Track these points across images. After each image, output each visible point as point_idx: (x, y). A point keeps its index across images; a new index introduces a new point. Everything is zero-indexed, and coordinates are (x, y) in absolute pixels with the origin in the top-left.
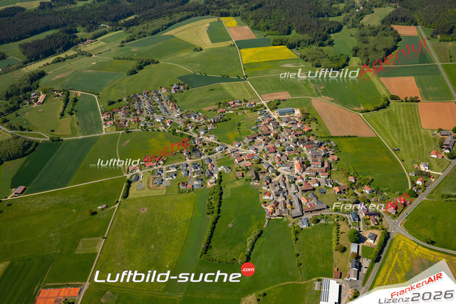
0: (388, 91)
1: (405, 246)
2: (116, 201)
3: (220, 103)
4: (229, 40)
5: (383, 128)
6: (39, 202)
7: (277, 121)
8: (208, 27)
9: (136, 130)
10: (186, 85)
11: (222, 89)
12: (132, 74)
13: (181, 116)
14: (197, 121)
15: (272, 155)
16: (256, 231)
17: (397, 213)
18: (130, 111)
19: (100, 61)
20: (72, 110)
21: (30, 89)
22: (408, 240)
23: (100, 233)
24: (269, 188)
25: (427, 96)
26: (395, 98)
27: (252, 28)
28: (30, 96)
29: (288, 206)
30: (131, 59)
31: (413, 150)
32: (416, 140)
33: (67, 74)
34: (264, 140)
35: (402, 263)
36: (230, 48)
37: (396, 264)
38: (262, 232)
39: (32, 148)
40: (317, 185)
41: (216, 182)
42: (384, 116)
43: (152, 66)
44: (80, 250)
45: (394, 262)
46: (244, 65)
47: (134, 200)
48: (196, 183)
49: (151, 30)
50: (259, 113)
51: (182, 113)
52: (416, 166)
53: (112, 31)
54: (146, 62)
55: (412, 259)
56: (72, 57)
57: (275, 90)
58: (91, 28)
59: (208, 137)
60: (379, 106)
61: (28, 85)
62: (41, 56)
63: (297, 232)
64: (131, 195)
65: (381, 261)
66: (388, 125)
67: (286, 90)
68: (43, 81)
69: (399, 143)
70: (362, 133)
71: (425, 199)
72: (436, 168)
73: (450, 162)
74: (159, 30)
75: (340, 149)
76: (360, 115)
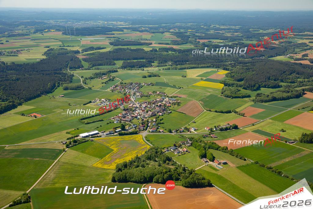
3: (154, 92)
8: (207, 72)
11: (165, 89)
12: (143, 78)
13: (135, 92)
20: (108, 83)
26: (235, 112)
27: (226, 76)
28: (102, 76)
33: (124, 73)
39: (81, 88)
42: (215, 114)
43: (156, 77)
44: (54, 110)
46: (192, 85)
50: (162, 97)
52: (191, 128)
58: (162, 62)
63: (110, 123)
64: (86, 105)
68: (113, 73)
70: (191, 115)
71: (173, 134)
72: (198, 131)
73: (208, 132)
74: (185, 69)
75: (170, 114)
76: (204, 111)
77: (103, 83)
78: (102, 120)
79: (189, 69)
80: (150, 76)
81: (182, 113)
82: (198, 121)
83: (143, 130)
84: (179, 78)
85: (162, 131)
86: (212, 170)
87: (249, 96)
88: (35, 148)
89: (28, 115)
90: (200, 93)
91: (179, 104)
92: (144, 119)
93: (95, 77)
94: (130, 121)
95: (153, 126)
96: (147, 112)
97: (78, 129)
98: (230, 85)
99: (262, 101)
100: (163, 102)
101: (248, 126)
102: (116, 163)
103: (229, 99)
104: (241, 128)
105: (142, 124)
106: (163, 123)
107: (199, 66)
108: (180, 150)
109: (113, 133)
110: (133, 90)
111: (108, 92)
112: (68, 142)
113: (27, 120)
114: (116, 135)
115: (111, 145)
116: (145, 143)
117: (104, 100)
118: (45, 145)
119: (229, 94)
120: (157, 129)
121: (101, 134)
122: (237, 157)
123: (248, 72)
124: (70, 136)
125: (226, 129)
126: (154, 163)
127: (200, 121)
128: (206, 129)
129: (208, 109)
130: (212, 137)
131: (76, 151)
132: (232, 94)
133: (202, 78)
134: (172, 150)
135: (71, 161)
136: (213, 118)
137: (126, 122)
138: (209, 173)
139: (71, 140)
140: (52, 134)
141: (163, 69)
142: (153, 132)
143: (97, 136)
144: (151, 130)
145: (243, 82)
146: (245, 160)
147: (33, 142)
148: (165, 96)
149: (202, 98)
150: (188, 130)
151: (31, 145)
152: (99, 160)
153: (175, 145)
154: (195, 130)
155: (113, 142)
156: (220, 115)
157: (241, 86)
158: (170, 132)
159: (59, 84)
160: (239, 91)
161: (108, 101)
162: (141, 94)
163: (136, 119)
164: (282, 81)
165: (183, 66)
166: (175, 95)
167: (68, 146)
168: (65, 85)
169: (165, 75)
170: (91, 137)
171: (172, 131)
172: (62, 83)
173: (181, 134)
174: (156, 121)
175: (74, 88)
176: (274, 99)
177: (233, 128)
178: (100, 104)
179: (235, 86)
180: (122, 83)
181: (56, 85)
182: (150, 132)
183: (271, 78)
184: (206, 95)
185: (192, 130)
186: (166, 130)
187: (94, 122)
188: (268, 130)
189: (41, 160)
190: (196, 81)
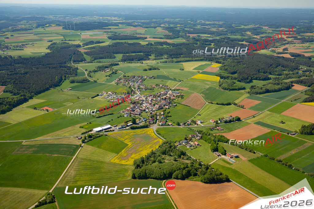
0: (239, 103)
1: (148, 131)
3: (157, 85)
4: (201, 70)
5: (207, 109)
6: (70, 93)
11: (167, 81)
12: (144, 71)
20: (111, 76)
23: (74, 102)
26: (235, 105)
28: (105, 69)
36: (196, 72)
39: (86, 81)
42: (217, 107)
43: (156, 70)
44: (64, 104)
47: (94, 99)
50: (165, 90)
53: (165, 59)
54: (154, 68)
55: (144, 133)
70: (195, 107)
71: (182, 127)
72: (205, 124)
73: (214, 124)
74: (181, 62)
75: (176, 107)
76: (206, 103)
77: (106, 76)
78: (112, 114)
79: (185, 62)
80: (150, 69)
81: (187, 106)
82: (202, 113)
83: (153, 124)
84: (178, 71)
85: (171, 124)
86: (226, 164)
87: (244, 89)
88: (52, 143)
89: (40, 109)
90: (199, 86)
91: (182, 97)
92: (153, 112)
93: (98, 70)
94: (140, 115)
95: (162, 119)
96: (154, 105)
97: (90, 123)
98: (226, 78)
99: (257, 93)
100: (167, 95)
101: (249, 118)
102: (132, 158)
103: (227, 91)
104: (244, 120)
105: (151, 118)
106: (170, 116)
107: (194, 59)
108: (192, 143)
109: (125, 127)
110: (137, 82)
111: (113, 85)
112: (83, 137)
113: (40, 114)
114: (128, 129)
115: (125, 140)
116: (157, 137)
117: (111, 93)
118: (61, 140)
119: (227, 87)
120: (166, 122)
121: (113, 128)
122: (246, 150)
123: (239, 65)
124: (84, 131)
125: (230, 121)
126: (169, 157)
127: (204, 114)
128: (211, 121)
129: (210, 102)
130: (218, 130)
131: (93, 146)
132: (230, 87)
133: (199, 71)
134: (183, 143)
135: (89, 157)
136: (216, 110)
137: (136, 116)
138: (223, 167)
139: (86, 135)
140: (67, 129)
141: (161, 62)
142: (162, 125)
143: (111, 131)
144: (160, 124)
145: (236, 74)
146: (254, 153)
147: (49, 137)
148: (168, 89)
149: (203, 91)
150: (195, 123)
151: (47, 140)
152: (115, 155)
153: (186, 139)
154: (201, 123)
155: (127, 137)
156: (221, 107)
157: (235, 79)
158: (179, 125)
159: (66, 77)
160: (235, 83)
161: (114, 94)
162: (145, 87)
163: (144, 112)
164: (270, 74)
165: (179, 60)
166: (178, 88)
167: (83, 142)
168: (71, 79)
169: (164, 68)
170: (105, 132)
171: (180, 124)
172: (68, 77)
173: (189, 126)
174: (164, 114)
175: (80, 81)
176: (268, 91)
177: (236, 120)
178: (107, 97)
179: (230, 79)
180: (125, 76)
181: (63, 78)
182: (159, 125)
183: (260, 71)
184: (205, 87)
185: (199, 123)
186: (174, 123)
187: (105, 116)
188: (269, 122)
189: (60, 157)
190: (193, 74)
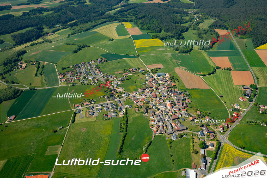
0: (214, 64)
1: (230, 150)
2: (67, 124)
3: (125, 70)
4: (128, 35)
5: (213, 85)
6: (23, 125)
7: (157, 80)
8: (116, 28)
9: (78, 84)
10: (106, 59)
11: (125, 62)
12: (75, 53)
13: (103, 76)
14: (112, 79)
15: (155, 99)
16: (148, 142)
17: (224, 131)
18: (74, 73)
19: (57, 45)
20: (42, 72)
21: (17, 60)
22: (231, 147)
23: (59, 143)
24: (153, 117)
25: (235, 67)
26: (218, 68)
27: (140, 29)
28: (17, 64)
29: (165, 128)
30: (74, 44)
31: (230, 97)
32: (231, 91)
33: (38, 52)
34: (150, 90)
35: (229, 160)
36: (129, 39)
37: (226, 160)
38: (151, 143)
39: (19, 93)
40: (180, 116)
41: (124, 114)
42: (214, 78)
43: (86, 48)
44: (48, 153)
45: (224, 159)
46: (137, 49)
47: (78, 124)
48: (113, 114)
49: (84, 29)
50: (146, 75)
51: (104, 74)
52: (232, 105)
53: (63, 28)
54: (82, 46)
55: (234, 157)
56: (41, 43)
57: (155, 63)
58: (51, 27)
59: (119, 88)
60: (211, 72)
61: (16, 58)
62: (23, 42)
63: (170, 143)
64: (76, 121)
65: (217, 158)
66: (216, 83)
67: (161, 63)
68: (25, 56)
69: (223, 93)
74: (89, 29)
76: (201, 77)
80: (80, 49)
81: (196, 89)
103: (188, 54)
104: (258, 86)
161: (92, 102)
185: (237, 107)
